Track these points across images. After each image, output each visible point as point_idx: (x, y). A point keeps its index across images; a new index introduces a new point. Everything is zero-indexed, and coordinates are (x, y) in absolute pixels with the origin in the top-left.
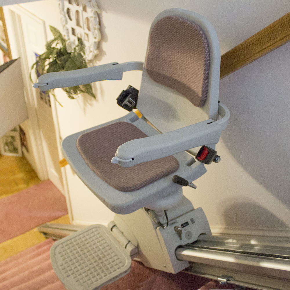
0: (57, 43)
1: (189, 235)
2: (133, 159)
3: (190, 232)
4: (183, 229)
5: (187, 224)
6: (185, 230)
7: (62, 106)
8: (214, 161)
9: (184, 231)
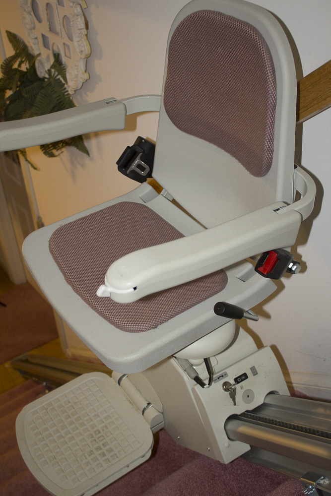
0: (21, 62)
1: (248, 396)
2: (135, 288)
3: (250, 390)
4: (238, 386)
5: (244, 377)
6: (242, 388)
7: (35, 168)
8: (289, 272)
9: (240, 389)
